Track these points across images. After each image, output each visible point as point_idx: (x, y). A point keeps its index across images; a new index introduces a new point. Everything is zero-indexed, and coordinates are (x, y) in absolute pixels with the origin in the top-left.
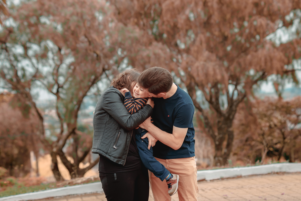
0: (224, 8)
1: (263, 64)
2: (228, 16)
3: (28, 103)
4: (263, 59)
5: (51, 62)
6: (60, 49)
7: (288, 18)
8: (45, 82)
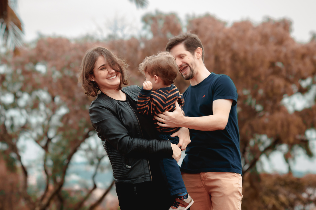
0: (238, 64)
1: (279, 128)
2: (242, 73)
3: (13, 155)
4: (279, 123)
5: (42, 113)
6: (53, 99)
7: (304, 84)
8: (34, 135)
